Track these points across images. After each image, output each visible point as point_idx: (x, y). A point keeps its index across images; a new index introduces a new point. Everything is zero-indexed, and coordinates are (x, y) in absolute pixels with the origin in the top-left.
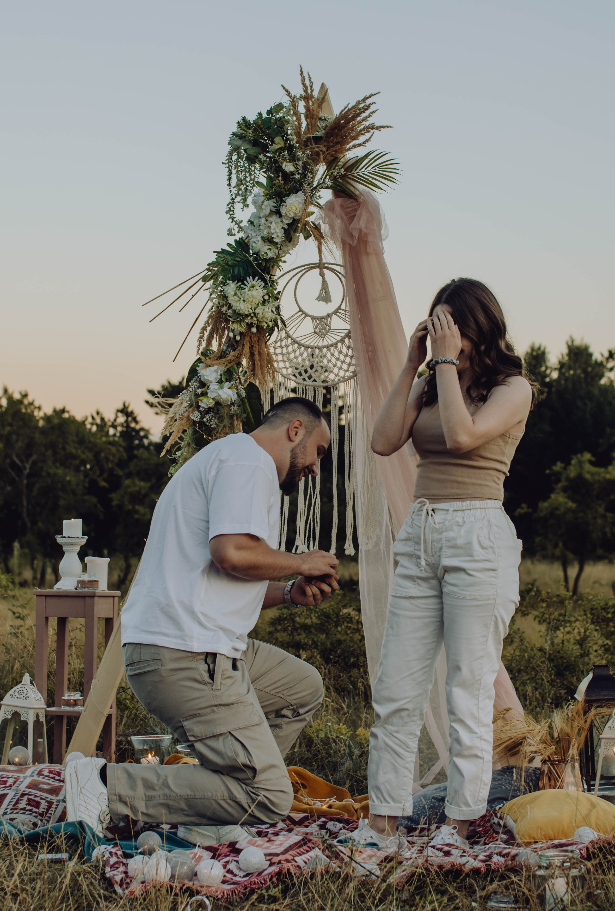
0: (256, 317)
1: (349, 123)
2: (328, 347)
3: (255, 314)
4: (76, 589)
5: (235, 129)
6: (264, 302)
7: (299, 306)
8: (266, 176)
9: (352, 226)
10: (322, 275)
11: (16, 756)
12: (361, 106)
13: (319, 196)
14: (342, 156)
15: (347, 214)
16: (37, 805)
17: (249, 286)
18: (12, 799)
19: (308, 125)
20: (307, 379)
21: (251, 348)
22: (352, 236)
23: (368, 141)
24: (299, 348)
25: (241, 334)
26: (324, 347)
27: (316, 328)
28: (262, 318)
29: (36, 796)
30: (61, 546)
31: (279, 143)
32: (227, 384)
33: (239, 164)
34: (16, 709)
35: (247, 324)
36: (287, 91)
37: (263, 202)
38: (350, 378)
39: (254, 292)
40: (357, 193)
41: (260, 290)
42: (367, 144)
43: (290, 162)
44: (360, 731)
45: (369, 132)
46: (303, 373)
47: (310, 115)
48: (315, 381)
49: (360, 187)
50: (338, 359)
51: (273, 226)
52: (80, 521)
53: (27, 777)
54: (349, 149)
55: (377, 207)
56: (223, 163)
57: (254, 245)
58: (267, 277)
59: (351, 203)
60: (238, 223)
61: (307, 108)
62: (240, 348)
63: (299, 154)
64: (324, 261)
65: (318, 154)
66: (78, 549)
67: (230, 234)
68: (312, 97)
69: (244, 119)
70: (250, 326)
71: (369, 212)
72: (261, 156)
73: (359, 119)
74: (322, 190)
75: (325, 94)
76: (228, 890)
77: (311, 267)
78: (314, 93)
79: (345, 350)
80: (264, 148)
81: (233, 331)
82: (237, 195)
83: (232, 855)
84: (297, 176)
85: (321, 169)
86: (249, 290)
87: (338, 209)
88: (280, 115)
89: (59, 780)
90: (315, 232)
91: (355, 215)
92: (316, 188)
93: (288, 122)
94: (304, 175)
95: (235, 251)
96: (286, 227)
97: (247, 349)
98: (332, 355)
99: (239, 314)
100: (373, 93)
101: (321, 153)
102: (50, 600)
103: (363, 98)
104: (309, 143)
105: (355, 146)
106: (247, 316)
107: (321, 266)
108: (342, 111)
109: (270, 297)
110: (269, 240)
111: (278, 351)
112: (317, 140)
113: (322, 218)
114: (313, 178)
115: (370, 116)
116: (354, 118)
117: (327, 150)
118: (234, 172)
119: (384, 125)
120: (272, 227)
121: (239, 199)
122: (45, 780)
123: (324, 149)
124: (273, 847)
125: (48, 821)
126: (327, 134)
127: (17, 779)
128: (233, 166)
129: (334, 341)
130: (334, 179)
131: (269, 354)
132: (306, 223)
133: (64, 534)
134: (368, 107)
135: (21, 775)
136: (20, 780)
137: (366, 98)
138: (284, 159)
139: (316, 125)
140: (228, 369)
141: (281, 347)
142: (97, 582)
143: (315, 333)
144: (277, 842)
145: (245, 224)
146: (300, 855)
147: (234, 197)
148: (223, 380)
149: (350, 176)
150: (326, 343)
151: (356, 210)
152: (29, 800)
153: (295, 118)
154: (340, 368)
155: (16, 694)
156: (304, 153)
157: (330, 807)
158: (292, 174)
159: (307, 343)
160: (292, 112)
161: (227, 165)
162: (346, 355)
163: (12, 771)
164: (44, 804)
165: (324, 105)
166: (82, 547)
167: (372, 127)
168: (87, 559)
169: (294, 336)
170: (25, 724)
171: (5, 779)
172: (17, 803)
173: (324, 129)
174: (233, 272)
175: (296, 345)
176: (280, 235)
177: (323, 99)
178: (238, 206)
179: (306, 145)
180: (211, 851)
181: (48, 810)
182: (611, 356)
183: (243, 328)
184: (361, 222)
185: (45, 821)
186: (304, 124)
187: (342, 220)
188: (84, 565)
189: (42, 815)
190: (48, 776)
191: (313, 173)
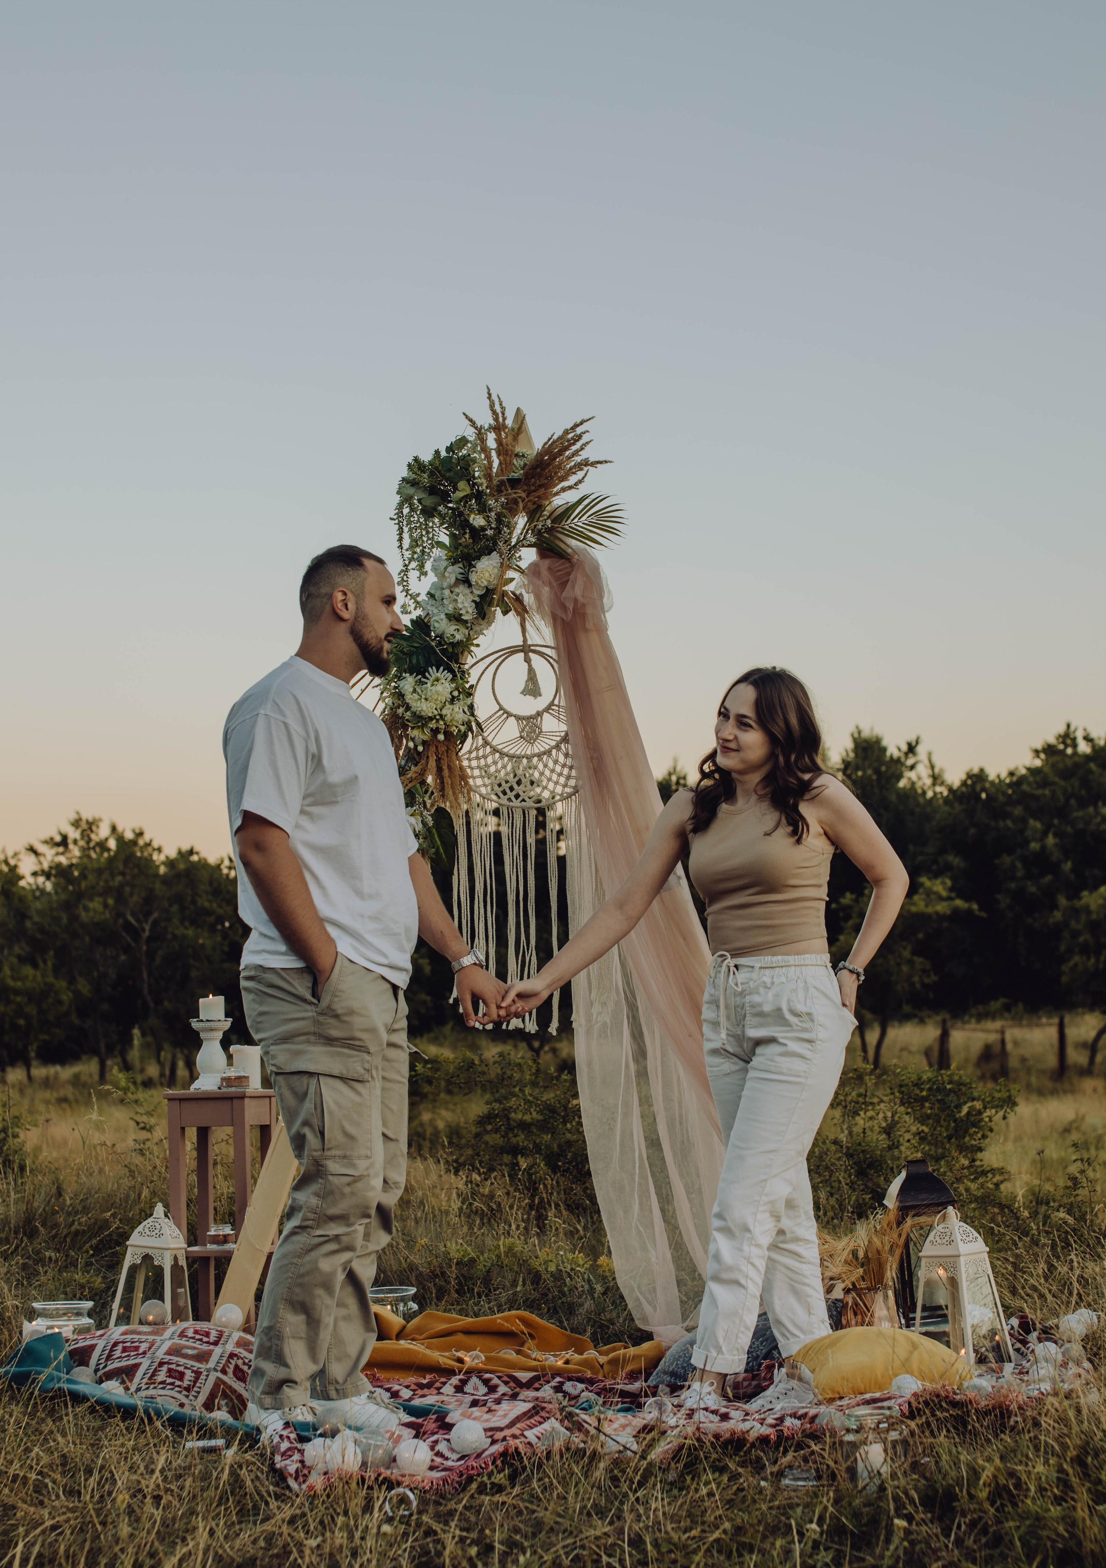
0: (444, 720)
1: (555, 459)
2: (539, 756)
3: (441, 715)
4: (219, 1088)
5: (405, 473)
6: (453, 700)
7: (498, 703)
8: (448, 533)
9: (565, 594)
10: (527, 660)
11: (149, 1313)
12: (570, 436)
13: (520, 557)
14: (547, 503)
15: (557, 579)
16: (181, 1376)
17: (431, 679)
18: (147, 1370)
19: (500, 463)
20: (513, 799)
21: (438, 761)
22: (564, 607)
23: (580, 482)
24: (501, 758)
25: (424, 743)
26: (534, 756)
27: (523, 731)
28: (451, 721)
29: (178, 1365)
30: (197, 1033)
31: (463, 490)
33: (412, 519)
34: (148, 1251)
35: (432, 729)
36: (471, 420)
37: (446, 568)
38: (570, 796)
39: (439, 688)
40: (569, 551)
41: (447, 684)
42: (580, 486)
43: (479, 514)
44: (602, 1260)
45: (581, 469)
46: (508, 791)
47: (502, 450)
48: (524, 800)
50: (553, 771)
51: (461, 599)
52: (221, 999)
53: (166, 1340)
54: (557, 494)
55: (596, 568)
56: (392, 519)
57: (436, 625)
58: (455, 666)
59: (563, 564)
60: (414, 597)
61: (499, 441)
62: (423, 762)
63: (491, 502)
64: (529, 642)
65: (515, 501)
66: (220, 1035)
68: (505, 426)
69: (416, 459)
70: (436, 731)
71: (587, 576)
72: (441, 508)
73: (567, 453)
74: (522, 549)
75: (522, 423)
76: (438, 1479)
77: (512, 651)
78: (507, 422)
79: (561, 759)
80: (445, 497)
81: (413, 739)
82: (411, 560)
83: (441, 1432)
84: (489, 532)
85: (521, 521)
86: (432, 685)
87: (545, 573)
88: (464, 452)
89: (208, 1342)
90: (517, 605)
91: (568, 581)
92: (515, 546)
93: (474, 461)
94: (498, 531)
95: (413, 634)
96: (478, 599)
97: (432, 763)
98: (546, 766)
99: (420, 718)
100: (585, 419)
101: (520, 500)
102: (185, 1105)
103: (571, 425)
104: (503, 488)
105: (564, 490)
106: (431, 719)
107: (525, 649)
108: (545, 444)
109: (460, 692)
110: (456, 618)
111: (474, 763)
112: (514, 483)
113: (525, 586)
114: (511, 533)
115: (582, 449)
116: (561, 452)
117: (528, 497)
118: (406, 529)
119: (601, 459)
120: (459, 601)
121: (413, 565)
122: (190, 1343)
123: (524, 495)
124: (495, 1419)
125: (196, 1397)
126: (526, 475)
127: (152, 1344)
128: (405, 523)
129: (547, 747)
130: (538, 534)
131: (461, 768)
132: (504, 594)
133: (202, 1016)
134: (580, 437)
135: (158, 1338)
136: (157, 1345)
137: (576, 426)
138: (472, 511)
139: (511, 463)
141: (478, 758)
142: (247, 1078)
143: (521, 737)
144: (500, 1413)
145: (423, 597)
146: (531, 1428)
147: (407, 562)
149: (560, 529)
150: (536, 751)
151: (569, 574)
152: (170, 1370)
153: (483, 456)
154: (556, 783)
155: (147, 1230)
156: (497, 501)
157: (567, 1362)
158: (483, 529)
159: (512, 752)
160: (479, 448)
161: (397, 522)
162: (564, 766)
163: (145, 1333)
164: (189, 1375)
165: (521, 437)
166: (224, 1033)
167: (586, 463)
168: (233, 1048)
169: (494, 743)
170: (159, 1271)
171: (136, 1344)
172: (153, 1375)
173: (523, 468)
174: (411, 662)
175: (497, 755)
176: (470, 610)
177: (520, 428)
178: (413, 575)
179: (499, 491)
180: (413, 1428)
181: (195, 1382)
182: (911, 749)
183: (426, 735)
184: (577, 590)
185: (191, 1397)
186: (496, 463)
187: (551, 587)
188: (230, 1057)
189: (188, 1389)
190: (193, 1338)
191: (511, 527)
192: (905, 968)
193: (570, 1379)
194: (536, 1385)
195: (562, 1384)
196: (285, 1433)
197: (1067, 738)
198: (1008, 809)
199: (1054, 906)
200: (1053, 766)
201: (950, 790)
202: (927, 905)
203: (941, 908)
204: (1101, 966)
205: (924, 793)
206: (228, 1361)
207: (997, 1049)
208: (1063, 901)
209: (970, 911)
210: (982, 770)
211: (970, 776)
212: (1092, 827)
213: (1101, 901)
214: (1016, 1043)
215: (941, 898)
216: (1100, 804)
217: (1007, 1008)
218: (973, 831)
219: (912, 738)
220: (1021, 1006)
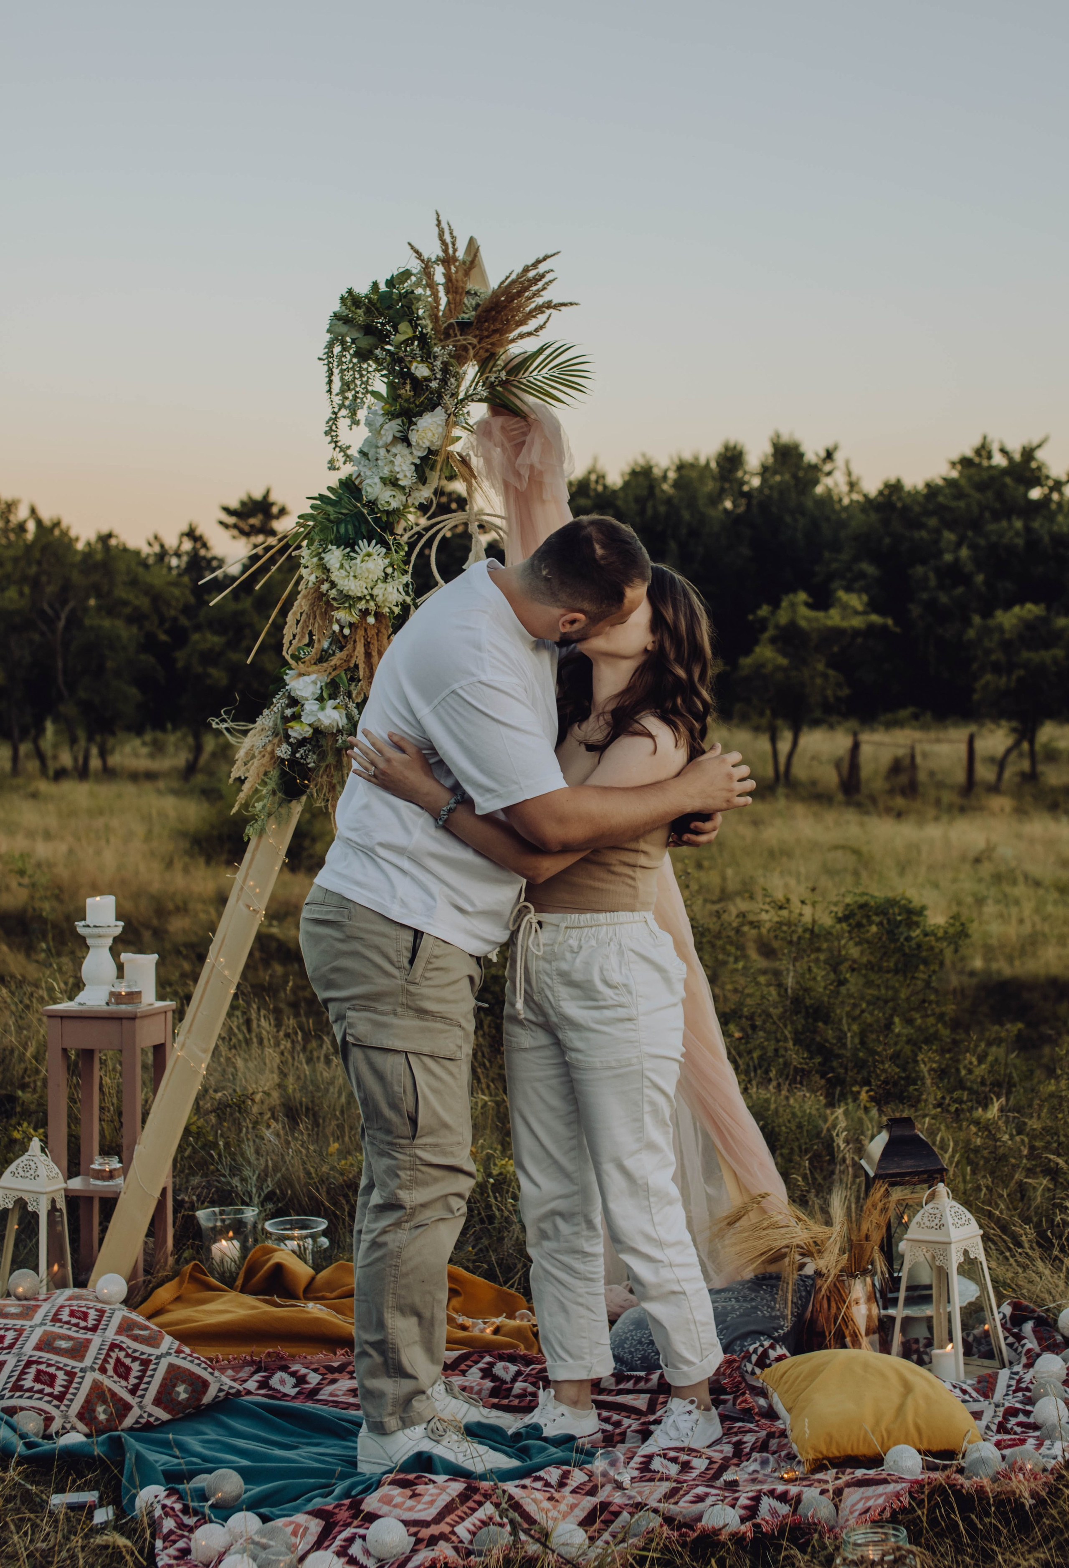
0: (374, 600)
1: (512, 301)
3: (371, 595)
4: (107, 1004)
5: (336, 306)
6: (386, 578)
8: (386, 380)
9: (519, 461)
11: (19, 1284)
12: (531, 274)
13: (468, 413)
14: (502, 351)
15: (511, 439)
16: (51, 1380)
17: (362, 554)
18: (12, 1371)
19: (449, 303)
21: (367, 645)
22: (518, 475)
23: (541, 327)
25: (351, 625)
28: (384, 601)
29: (49, 1365)
30: (83, 939)
31: (405, 332)
32: (331, 703)
33: (344, 360)
34: (20, 1194)
35: (360, 610)
36: (417, 252)
37: (382, 426)
39: (370, 564)
40: (525, 408)
41: (380, 561)
42: (540, 333)
43: (422, 361)
45: (543, 312)
47: (452, 286)
49: (530, 399)
51: (398, 460)
52: (111, 899)
53: (36, 1326)
54: (513, 341)
55: (557, 429)
56: (320, 359)
57: (369, 489)
58: (390, 539)
59: (517, 422)
60: (343, 450)
61: (448, 276)
62: (350, 646)
63: (437, 349)
64: (476, 511)
65: (465, 349)
66: (110, 942)
67: (332, 466)
68: (455, 259)
69: (350, 292)
70: (365, 613)
71: (546, 438)
72: (378, 352)
73: (526, 295)
74: (472, 404)
75: (475, 255)
78: (457, 254)
80: (382, 339)
81: (338, 621)
82: (342, 406)
83: (356, 1524)
84: (434, 385)
85: (471, 370)
86: (362, 561)
87: (497, 433)
88: (407, 287)
89: (85, 1328)
90: (464, 470)
91: (523, 443)
92: (462, 400)
93: (418, 298)
94: (444, 381)
95: (341, 499)
96: (418, 461)
97: (360, 649)
99: (348, 597)
100: (549, 254)
101: (470, 347)
102: (69, 1022)
103: (533, 260)
104: (451, 332)
105: (521, 336)
106: (360, 599)
108: (502, 282)
109: (394, 569)
110: (392, 482)
112: (464, 327)
113: (473, 447)
114: (458, 386)
115: (544, 289)
116: (520, 294)
117: (479, 343)
118: (336, 371)
119: (566, 301)
120: (396, 463)
121: (344, 412)
122: (64, 1331)
123: (475, 341)
125: (68, 1406)
126: (478, 317)
127: (20, 1331)
128: (335, 364)
130: (491, 386)
132: (449, 456)
133: (89, 921)
134: (542, 276)
135: (28, 1323)
136: (25, 1334)
137: (539, 262)
138: (413, 357)
139: (461, 302)
140: (333, 680)
142: (139, 993)
145: (354, 452)
146: (463, 1520)
147: (336, 410)
148: (325, 695)
149: (515, 383)
151: (525, 434)
152: (39, 1372)
153: (428, 293)
155: (20, 1170)
156: (443, 348)
157: (496, 1331)
158: (427, 379)
160: (424, 282)
161: (326, 362)
163: (13, 1315)
164: (61, 1378)
165: (474, 272)
166: (115, 940)
167: (549, 305)
168: (124, 957)
170: (35, 1216)
171: (2, 1333)
172: (19, 1379)
173: (474, 309)
174: (338, 532)
176: (409, 474)
177: (472, 262)
178: (343, 423)
179: (447, 336)
180: (322, 1518)
181: (67, 1387)
182: (829, 455)
183: (354, 618)
184: (533, 455)
185: (63, 1408)
186: (443, 301)
187: (504, 450)
188: (120, 967)
189: (60, 1397)
190: (68, 1323)
191: (459, 378)
192: (819, 681)
193: (501, 1358)
194: (463, 1367)
195: (491, 1365)
196: (168, 1502)
197: (983, 450)
198: (924, 519)
199: (967, 622)
200: (970, 479)
201: (865, 496)
202: (843, 618)
203: (857, 622)
204: (1013, 684)
205: (840, 500)
206: (108, 1355)
207: (907, 762)
208: (977, 620)
209: (885, 627)
210: (899, 481)
211: (887, 486)
212: (1005, 540)
213: (1014, 621)
214: (925, 755)
215: (856, 613)
216: (1014, 518)
217: (916, 717)
218: (887, 540)
219: (830, 444)
220: (928, 716)
